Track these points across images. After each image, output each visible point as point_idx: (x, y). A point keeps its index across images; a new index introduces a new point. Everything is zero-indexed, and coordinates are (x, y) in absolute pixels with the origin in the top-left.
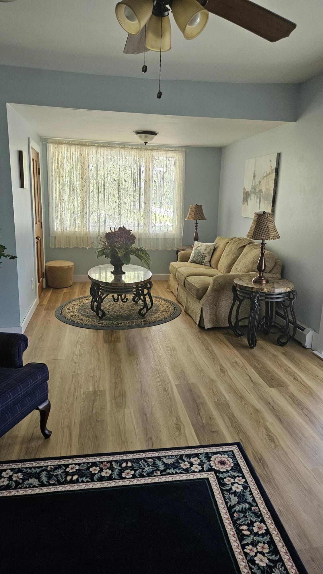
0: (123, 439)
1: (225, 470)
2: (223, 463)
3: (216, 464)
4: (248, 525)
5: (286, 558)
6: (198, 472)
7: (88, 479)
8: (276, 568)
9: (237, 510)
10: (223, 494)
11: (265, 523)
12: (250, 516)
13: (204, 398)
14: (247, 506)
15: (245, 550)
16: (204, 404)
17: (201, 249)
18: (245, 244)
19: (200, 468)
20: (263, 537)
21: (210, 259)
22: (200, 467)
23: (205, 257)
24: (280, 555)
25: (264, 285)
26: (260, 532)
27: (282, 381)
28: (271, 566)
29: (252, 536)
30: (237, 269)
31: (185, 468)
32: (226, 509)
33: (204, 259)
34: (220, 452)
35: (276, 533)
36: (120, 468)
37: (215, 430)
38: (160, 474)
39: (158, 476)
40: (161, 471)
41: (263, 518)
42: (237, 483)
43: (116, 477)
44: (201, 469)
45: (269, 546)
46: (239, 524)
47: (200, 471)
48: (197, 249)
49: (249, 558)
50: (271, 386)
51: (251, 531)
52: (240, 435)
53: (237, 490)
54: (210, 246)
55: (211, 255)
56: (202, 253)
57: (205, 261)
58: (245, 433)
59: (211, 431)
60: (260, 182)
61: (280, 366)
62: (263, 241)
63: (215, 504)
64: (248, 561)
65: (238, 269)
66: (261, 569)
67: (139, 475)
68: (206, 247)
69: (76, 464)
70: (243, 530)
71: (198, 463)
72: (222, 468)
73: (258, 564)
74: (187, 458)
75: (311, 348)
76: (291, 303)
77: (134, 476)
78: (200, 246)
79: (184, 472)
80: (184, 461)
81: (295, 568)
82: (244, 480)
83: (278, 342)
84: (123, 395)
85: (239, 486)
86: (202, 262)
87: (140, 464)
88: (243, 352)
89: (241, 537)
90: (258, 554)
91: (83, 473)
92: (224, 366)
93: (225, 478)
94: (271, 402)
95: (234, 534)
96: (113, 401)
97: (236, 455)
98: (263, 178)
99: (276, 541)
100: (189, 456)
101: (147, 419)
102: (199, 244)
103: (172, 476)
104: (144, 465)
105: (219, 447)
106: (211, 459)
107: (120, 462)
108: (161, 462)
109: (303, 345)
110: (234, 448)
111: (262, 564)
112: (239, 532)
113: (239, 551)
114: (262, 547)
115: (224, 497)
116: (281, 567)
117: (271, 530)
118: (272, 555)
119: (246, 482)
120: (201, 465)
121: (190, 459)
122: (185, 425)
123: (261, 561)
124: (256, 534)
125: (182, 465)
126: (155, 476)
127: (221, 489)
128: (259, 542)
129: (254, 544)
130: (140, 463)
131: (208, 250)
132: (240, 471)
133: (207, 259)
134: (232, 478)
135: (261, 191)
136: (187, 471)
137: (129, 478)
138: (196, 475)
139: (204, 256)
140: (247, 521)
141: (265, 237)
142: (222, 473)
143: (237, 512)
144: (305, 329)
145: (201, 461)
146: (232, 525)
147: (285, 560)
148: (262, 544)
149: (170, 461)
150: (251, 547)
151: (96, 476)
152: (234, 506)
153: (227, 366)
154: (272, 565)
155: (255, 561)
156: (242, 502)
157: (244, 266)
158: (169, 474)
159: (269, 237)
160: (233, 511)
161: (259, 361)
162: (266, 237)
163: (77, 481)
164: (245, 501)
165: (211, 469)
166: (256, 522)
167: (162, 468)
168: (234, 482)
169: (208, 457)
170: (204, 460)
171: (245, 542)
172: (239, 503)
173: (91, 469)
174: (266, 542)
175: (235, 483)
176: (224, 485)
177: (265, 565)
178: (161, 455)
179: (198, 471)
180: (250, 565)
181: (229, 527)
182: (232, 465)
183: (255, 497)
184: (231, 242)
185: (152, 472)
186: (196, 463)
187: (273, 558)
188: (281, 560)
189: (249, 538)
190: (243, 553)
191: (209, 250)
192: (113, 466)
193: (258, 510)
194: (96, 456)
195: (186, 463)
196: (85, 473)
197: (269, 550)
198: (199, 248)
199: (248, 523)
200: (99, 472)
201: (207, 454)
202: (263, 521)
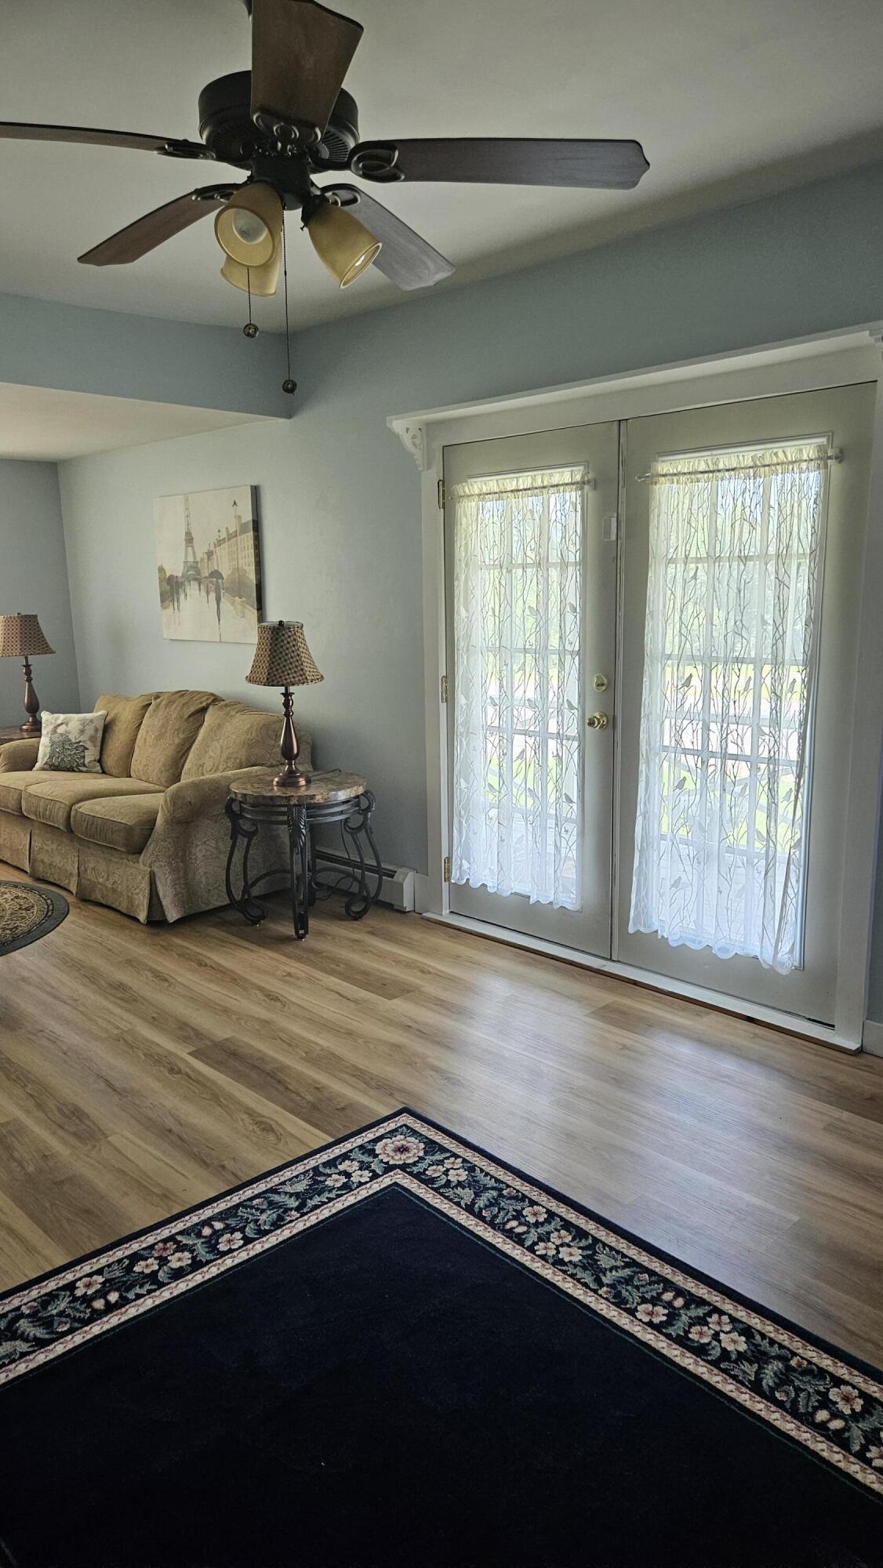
0: (158, 1192)
1: (417, 1159)
2: (403, 1150)
3: (393, 1157)
4: (515, 1218)
5: (602, 1234)
6: (370, 1181)
7: (147, 1287)
8: (599, 1253)
9: (482, 1206)
10: (441, 1194)
11: (537, 1204)
12: (511, 1206)
13: (273, 1058)
14: (495, 1193)
15: (537, 1253)
16: (283, 1068)
17: (67, 732)
18: (204, 704)
19: (367, 1174)
20: (550, 1223)
21: (98, 754)
22: (367, 1171)
23: (86, 752)
24: (592, 1235)
25: (303, 789)
26: (541, 1219)
27: (403, 983)
28: (590, 1255)
29: (533, 1230)
30: (202, 766)
31: (338, 1185)
32: (463, 1212)
33: (84, 757)
34: (382, 1135)
35: (563, 1210)
36: (203, 1240)
37: (342, 1105)
38: (299, 1215)
39: (297, 1219)
40: (297, 1209)
41: (530, 1199)
42: (452, 1168)
43: (210, 1257)
44: (371, 1174)
45: (568, 1230)
46: (501, 1223)
47: (372, 1179)
48: (54, 731)
49: (552, 1260)
50: (391, 997)
51: (527, 1224)
52: (396, 1094)
53: (461, 1179)
54: (91, 721)
55: (99, 744)
56: (73, 741)
57: (86, 762)
58: (401, 1090)
59: (337, 1109)
60: (210, 554)
61: (380, 957)
62: (286, 689)
63: (442, 1216)
64: (553, 1264)
65: (209, 764)
66: (578, 1265)
67: (255, 1234)
68: (84, 725)
69: (90, 1275)
70: (514, 1228)
71: (357, 1168)
72: (409, 1158)
73: (570, 1262)
74: (330, 1168)
75: (414, 911)
76: (366, 818)
77: (247, 1241)
78: (62, 724)
79: (344, 1192)
80: (330, 1175)
81: (622, 1240)
82: (460, 1160)
83: (349, 914)
84: (76, 1113)
85: (458, 1171)
86: (78, 765)
87: (242, 1217)
88: (287, 951)
89: (519, 1240)
90: (560, 1249)
91: (126, 1282)
92: (268, 987)
93: (425, 1170)
94: (410, 1024)
95: (504, 1240)
96: (60, 1132)
97: (417, 1129)
98: (220, 542)
99: (573, 1220)
100: (331, 1163)
101: (181, 1138)
102: (57, 718)
103: (327, 1208)
104: (253, 1214)
105: (377, 1128)
106: (377, 1152)
107: (193, 1231)
108: (283, 1196)
109: (395, 907)
110: (404, 1118)
111: (576, 1258)
112: (509, 1234)
113: (529, 1258)
114: (560, 1237)
115: (447, 1198)
116: (604, 1249)
117: (554, 1209)
118: (580, 1241)
119: (465, 1161)
120: (367, 1169)
121: (337, 1168)
122: (274, 1116)
123: (571, 1255)
124: (537, 1224)
125: (329, 1183)
126: (291, 1221)
127: (432, 1189)
128: (549, 1233)
129: (545, 1238)
130: (240, 1214)
131: (90, 731)
132: (443, 1149)
133: (91, 755)
134: (438, 1165)
135: (216, 574)
136: (347, 1187)
137: (240, 1248)
138: (370, 1187)
139: (81, 749)
140: (510, 1214)
141: (297, 679)
142: (415, 1164)
143: (485, 1209)
144: (395, 872)
145: (362, 1162)
146: (490, 1229)
147: (603, 1239)
148: (556, 1234)
149: (300, 1187)
150: (542, 1245)
151: (161, 1274)
152: (473, 1203)
153: (275, 986)
154: (590, 1252)
155: (562, 1259)
156: (482, 1192)
157: (225, 755)
158: (316, 1207)
159: (306, 678)
160: (477, 1210)
161: (336, 961)
162: (300, 678)
163: (123, 1302)
164: (486, 1189)
165: (389, 1168)
166: (523, 1209)
167: (293, 1203)
168: (445, 1169)
169: (368, 1150)
170: (366, 1158)
171: (528, 1243)
172: (477, 1195)
173: (137, 1269)
174: (559, 1228)
175: (448, 1170)
176: (432, 1180)
177: (581, 1258)
178: (273, 1185)
179: (368, 1179)
180: (560, 1267)
181: (488, 1234)
182: (422, 1146)
183: (495, 1176)
184: (159, 704)
185: (280, 1218)
186: (353, 1169)
187: (583, 1243)
188: (596, 1240)
189: (531, 1235)
190: (537, 1259)
191: (92, 732)
192: (184, 1242)
193: (515, 1191)
194: (127, 1243)
195: (335, 1177)
196: (129, 1280)
197: (570, 1236)
198: (61, 730)
199: (513, 1216)
200: (160, 1266)
201: (361, 1147)
202: (533, 1203)
